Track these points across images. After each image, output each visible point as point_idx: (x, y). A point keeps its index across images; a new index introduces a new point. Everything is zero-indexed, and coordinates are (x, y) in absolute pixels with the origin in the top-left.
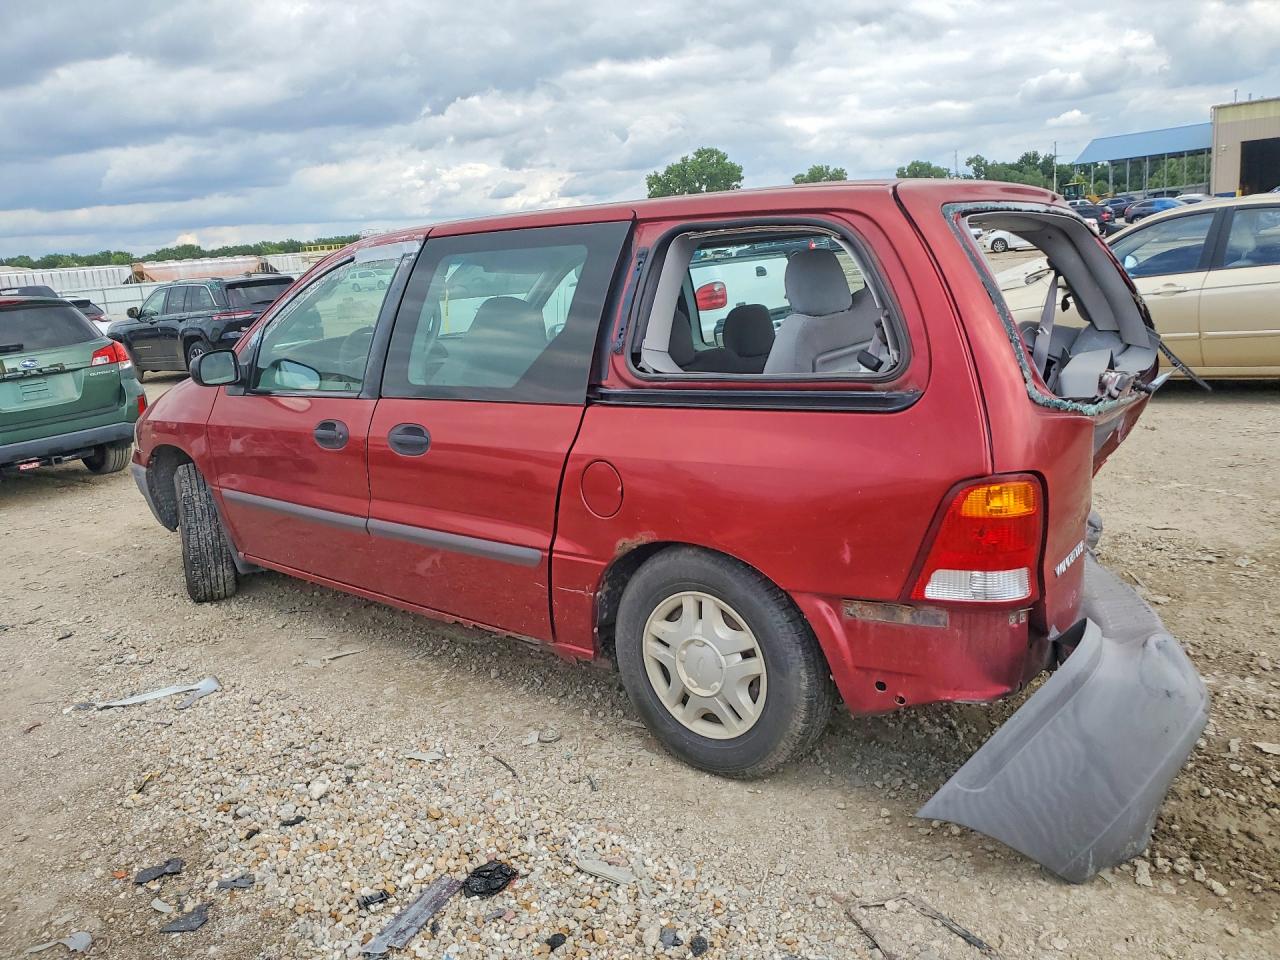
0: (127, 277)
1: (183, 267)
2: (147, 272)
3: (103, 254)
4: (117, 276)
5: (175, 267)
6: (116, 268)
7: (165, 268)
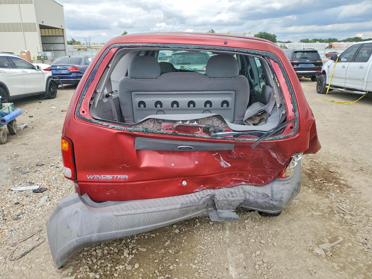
0: (327, 46)
1: (345, 44)
2: (333, 45)
3: (329, 39)
4: (324, 46)
5: (343, 44)
6: (326, 43)
7: (340, 44)
